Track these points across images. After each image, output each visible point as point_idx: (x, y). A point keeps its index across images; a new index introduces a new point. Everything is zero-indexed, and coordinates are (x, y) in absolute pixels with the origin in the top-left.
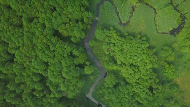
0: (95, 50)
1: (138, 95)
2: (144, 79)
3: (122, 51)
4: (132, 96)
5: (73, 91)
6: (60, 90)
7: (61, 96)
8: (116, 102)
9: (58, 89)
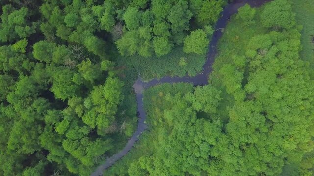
0: (233, 30)
1: (220, 166)
2: (262, 155)
3: (278, 76)
4: (210, 158)
5: (140, 41)
6: (118, 16)
7: (107, 28)
8: (176, 138)
9: (118, 11)
